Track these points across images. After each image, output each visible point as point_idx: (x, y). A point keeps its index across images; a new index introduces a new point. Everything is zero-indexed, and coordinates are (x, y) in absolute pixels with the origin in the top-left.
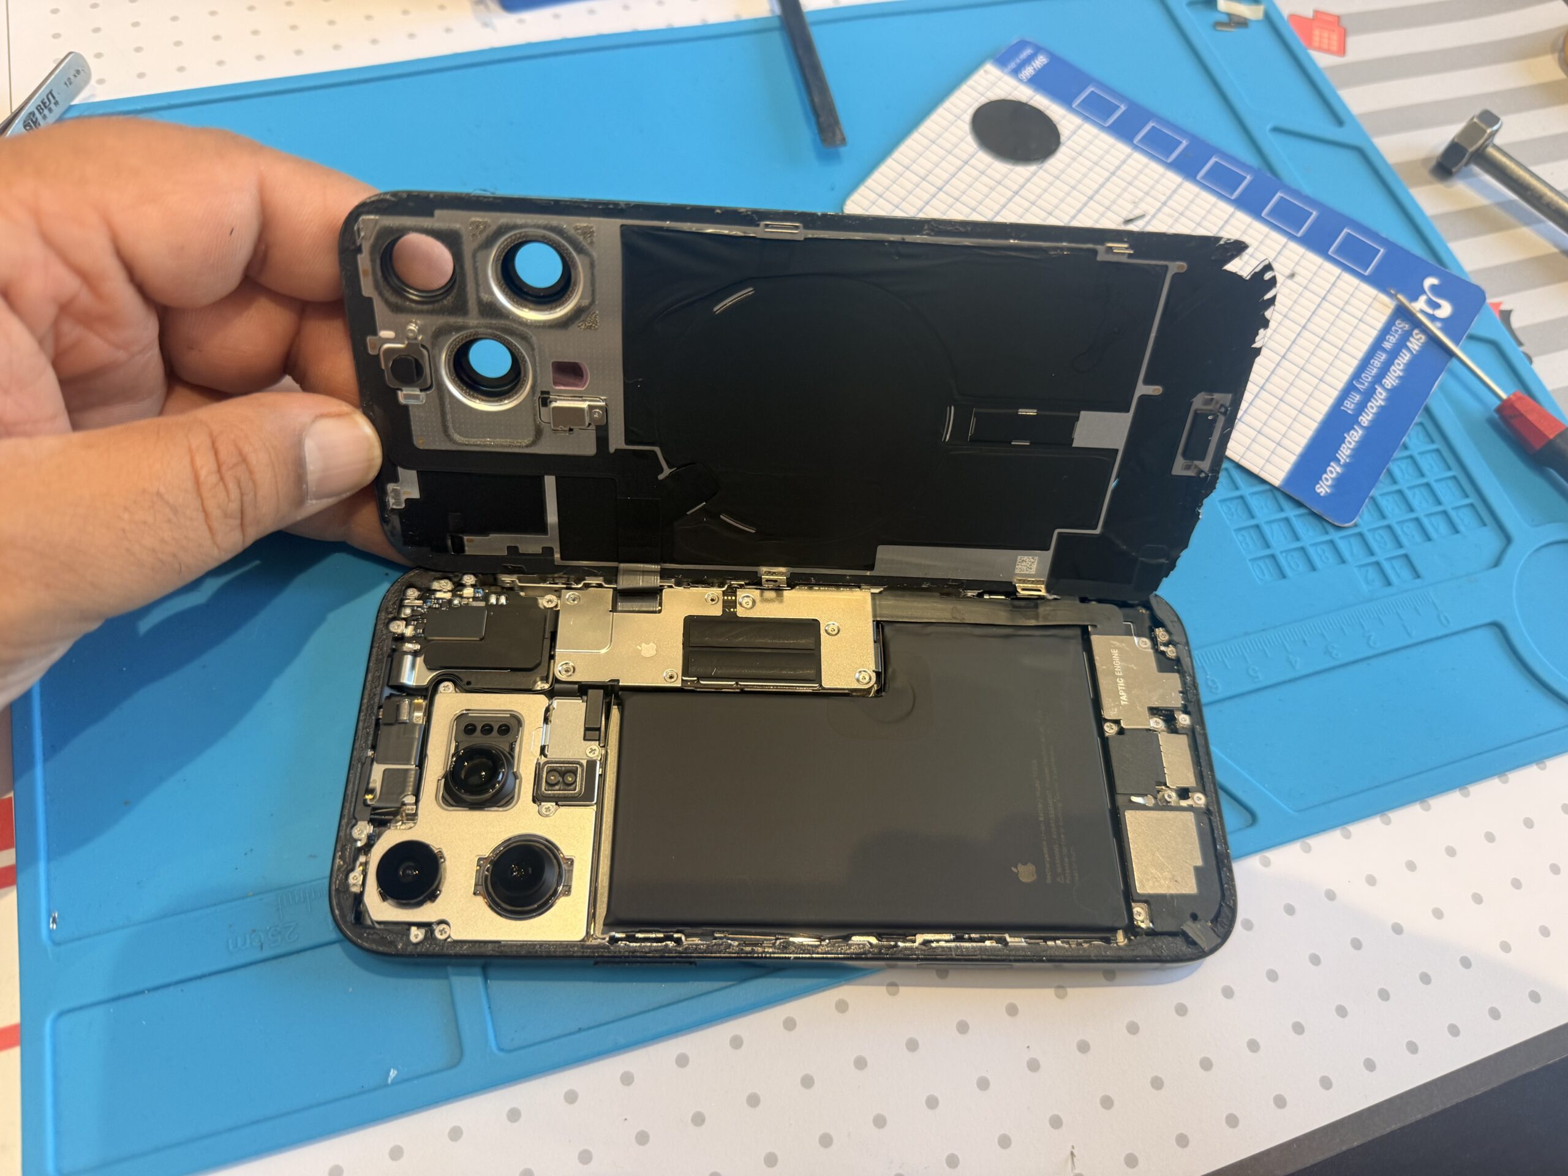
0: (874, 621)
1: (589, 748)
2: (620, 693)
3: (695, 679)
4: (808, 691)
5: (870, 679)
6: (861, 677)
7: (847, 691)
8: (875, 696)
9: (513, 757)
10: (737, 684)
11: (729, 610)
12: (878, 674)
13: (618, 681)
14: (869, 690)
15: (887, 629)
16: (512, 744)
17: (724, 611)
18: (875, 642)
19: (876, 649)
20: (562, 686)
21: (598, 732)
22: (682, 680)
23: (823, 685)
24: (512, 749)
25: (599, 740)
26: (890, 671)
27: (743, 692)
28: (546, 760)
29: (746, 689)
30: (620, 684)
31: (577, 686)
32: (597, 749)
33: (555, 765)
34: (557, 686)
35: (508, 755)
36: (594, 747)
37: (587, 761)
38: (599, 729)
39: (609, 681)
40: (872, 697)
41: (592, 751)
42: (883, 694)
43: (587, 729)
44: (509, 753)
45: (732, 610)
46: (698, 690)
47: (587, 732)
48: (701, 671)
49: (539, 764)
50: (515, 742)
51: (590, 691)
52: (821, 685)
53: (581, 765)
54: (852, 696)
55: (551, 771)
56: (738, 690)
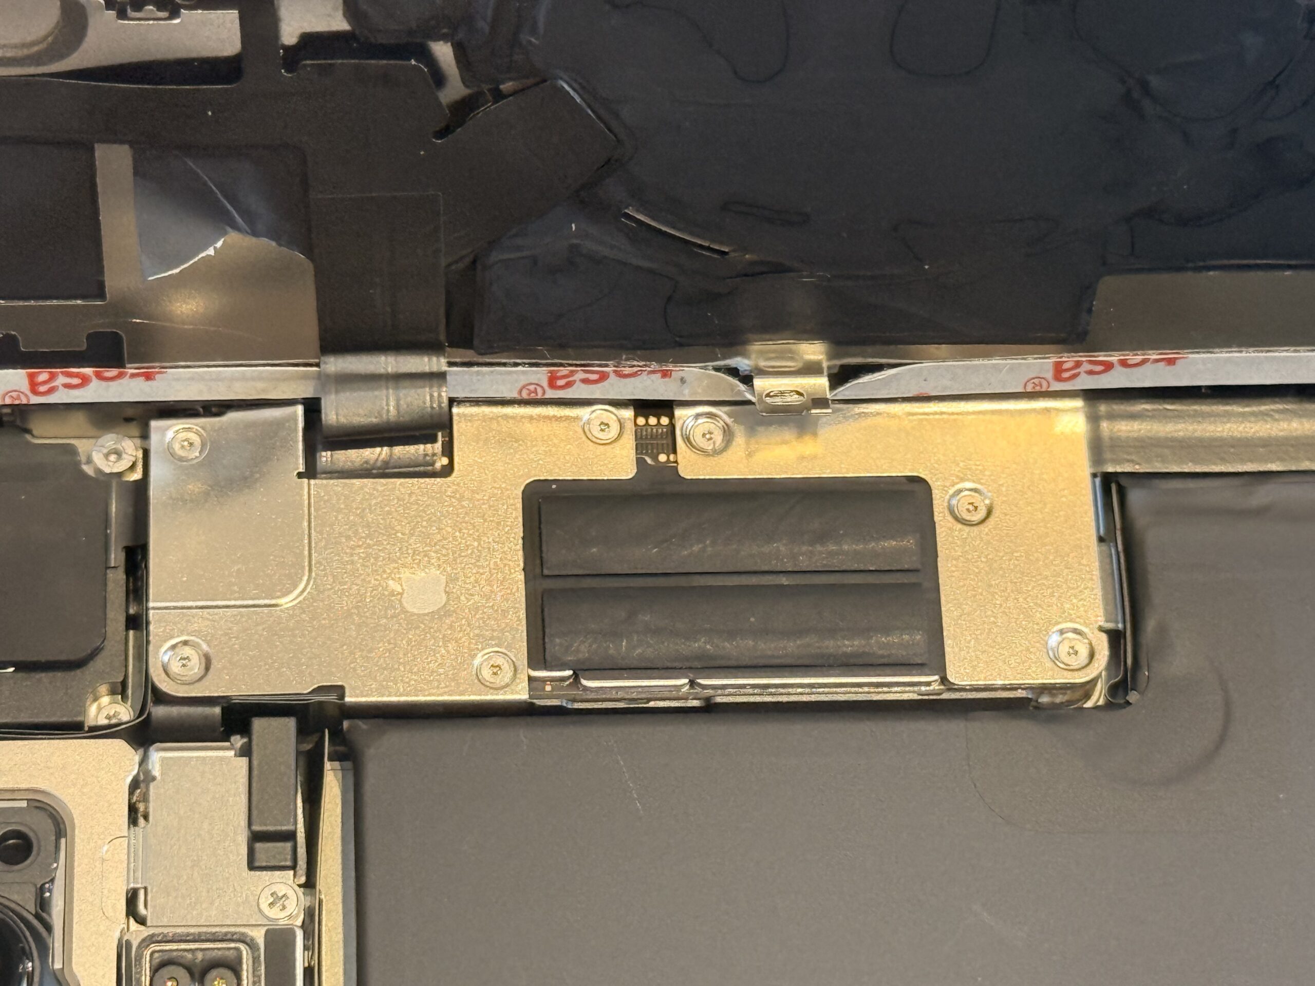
0: (1094, 475)
1: (267, 892)
2: (346, 724)
3: (569, 673)
4: (905, 697)
5: (1092, 655)
6: (1064, 649)
7: (1020, 694)
8: (1109, 706)
9: (49, 928)
10: (692, 683)
11: (655, 458)
12: (1115, 638)
13: (340, 690)
14: (1086, 689)
15: (1137, 497)
16: (42, 890)
17: (640, 462)
18: (1101, 540)
19: (1105, 559)
20: (175, 711)
21: (289, 845)
22: (531, 679)
23: (951, 679)
24: (43, 904)
25: (294, 867)
26: (1150, 625)
27: (710, 709)
28: (144, 932)
29: (719, 700)
30: (348, 699)
31: (217, 710)
32: (291, 893)
33: (174, 946)
34: (159, 712)
35: (35, 922)
36: (281, 890)
37: (267, 932)
38: (290, 836)
39: (314, 691)
40: (1096, 708)
41: (277, 900)
42: (1133, 697)
43: (256, 837)
44: (37, 916)
45: (662, 458)
46: (577, 706)
47: (258, 846)
48: (583, 649)
49: (129, 944)
50: (52, 881)
51: (258, 724)
52: (944, 680)
53: (251, 944)
54: (1039, 707)
55: (163, 965)
56: (696, 703)
